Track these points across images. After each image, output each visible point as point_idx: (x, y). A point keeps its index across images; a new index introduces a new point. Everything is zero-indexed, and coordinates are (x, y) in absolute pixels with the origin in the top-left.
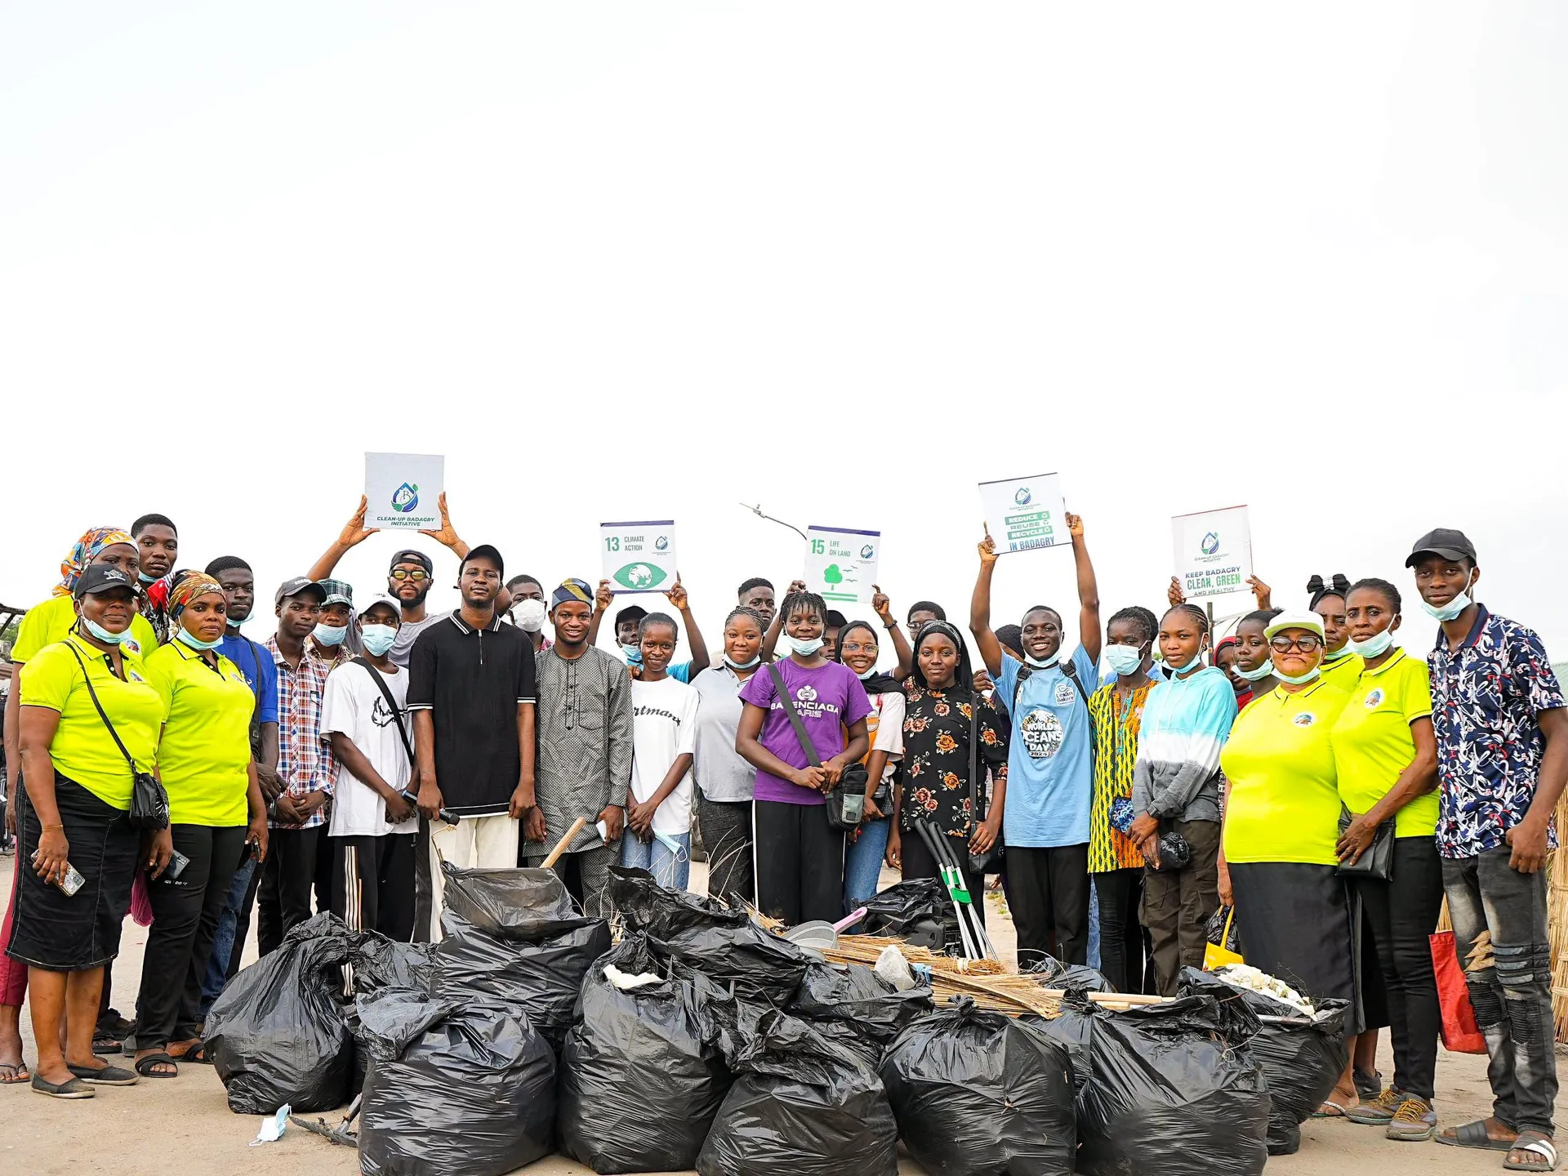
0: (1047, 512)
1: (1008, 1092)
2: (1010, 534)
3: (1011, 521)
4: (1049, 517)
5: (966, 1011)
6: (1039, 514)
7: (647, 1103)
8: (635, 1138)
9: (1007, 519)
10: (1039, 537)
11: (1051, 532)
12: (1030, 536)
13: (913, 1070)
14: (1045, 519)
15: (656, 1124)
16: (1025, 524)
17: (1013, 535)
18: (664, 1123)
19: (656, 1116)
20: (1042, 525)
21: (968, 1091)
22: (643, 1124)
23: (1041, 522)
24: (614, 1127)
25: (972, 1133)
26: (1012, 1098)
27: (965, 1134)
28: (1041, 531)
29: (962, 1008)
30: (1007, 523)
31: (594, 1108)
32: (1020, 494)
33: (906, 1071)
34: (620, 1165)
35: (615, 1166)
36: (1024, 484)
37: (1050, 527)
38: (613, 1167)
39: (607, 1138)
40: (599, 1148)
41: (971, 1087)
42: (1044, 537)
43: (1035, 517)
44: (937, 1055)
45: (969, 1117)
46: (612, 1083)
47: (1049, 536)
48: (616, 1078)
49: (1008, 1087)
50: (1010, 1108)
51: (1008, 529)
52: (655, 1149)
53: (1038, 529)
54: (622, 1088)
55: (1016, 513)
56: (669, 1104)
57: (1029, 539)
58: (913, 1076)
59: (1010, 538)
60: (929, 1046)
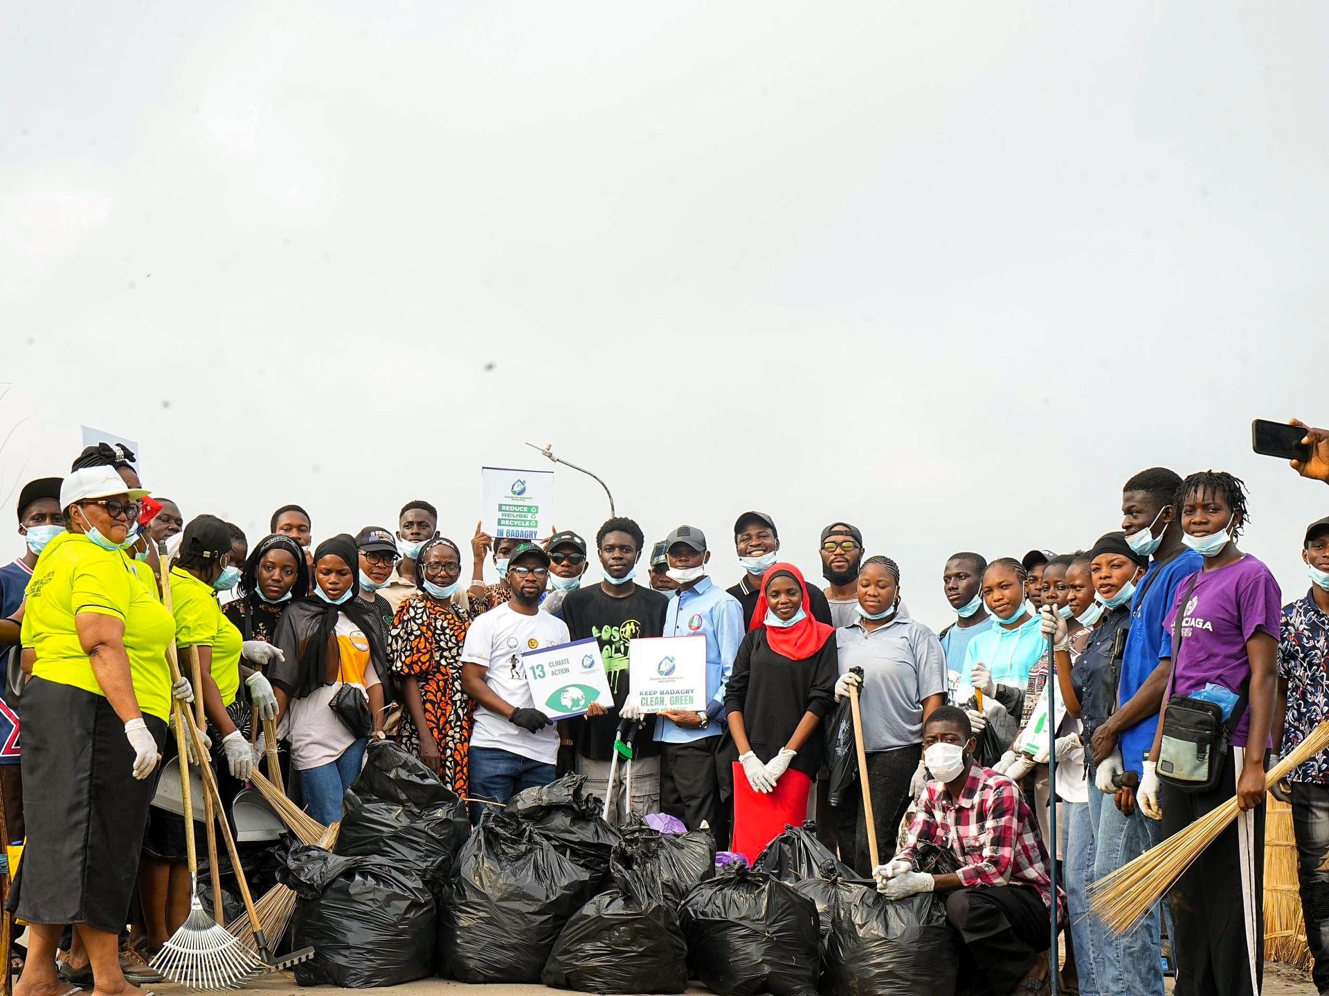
0: (537, 507)
1: (769, 926)
2: (499, 520)
3: (503, 508)
4: (537, 512)
5: (740, 872)
6: (529, 508)
7: (506, 931)
8: (497, 957)
9: (500, 506)
10: (524, 529)
11: (536, 527)
12: (517, 526)
13: (701, 913)
14: (534, 514)
15: (513, 947)
16: (515, 514)
17: (503, 522)
18: (518, 947)
19: (512, 941)
20: (529, 518)
21: (740, 925)
22: (502, 947)
23: (530, 515)
24: (482, 949)
25: (742, 954)
26: (771, 930)
27: (736, 956)
28: (527, 524)
29: (737, 870)
30: (500, 510)
31: (467, 936)
32: (516, 485)
33: (696, 916)
34: (485, 976)
35: (482, 977)
36: (522, 476)
37: (536, 522)
38: (480, 978)
39: (476, 957)
40: (472, 964)
41: (741, 922)
42: (529, 529)
43: (525, 509)
44: (719, 902)
45: (738, 943)
46: (480, 918)
47: (533, 529)
48: (482, 914)
49: (768, 923)
50: (769, 938)
51: (499, 515)
52: (511, 965)
53: (525, 521)
54: (489, 921)
55: (510, 501)
56: (522, 933)
57: (515, 529)
58: (701, 917)
59: (499, 524)
60: (714, 897)
